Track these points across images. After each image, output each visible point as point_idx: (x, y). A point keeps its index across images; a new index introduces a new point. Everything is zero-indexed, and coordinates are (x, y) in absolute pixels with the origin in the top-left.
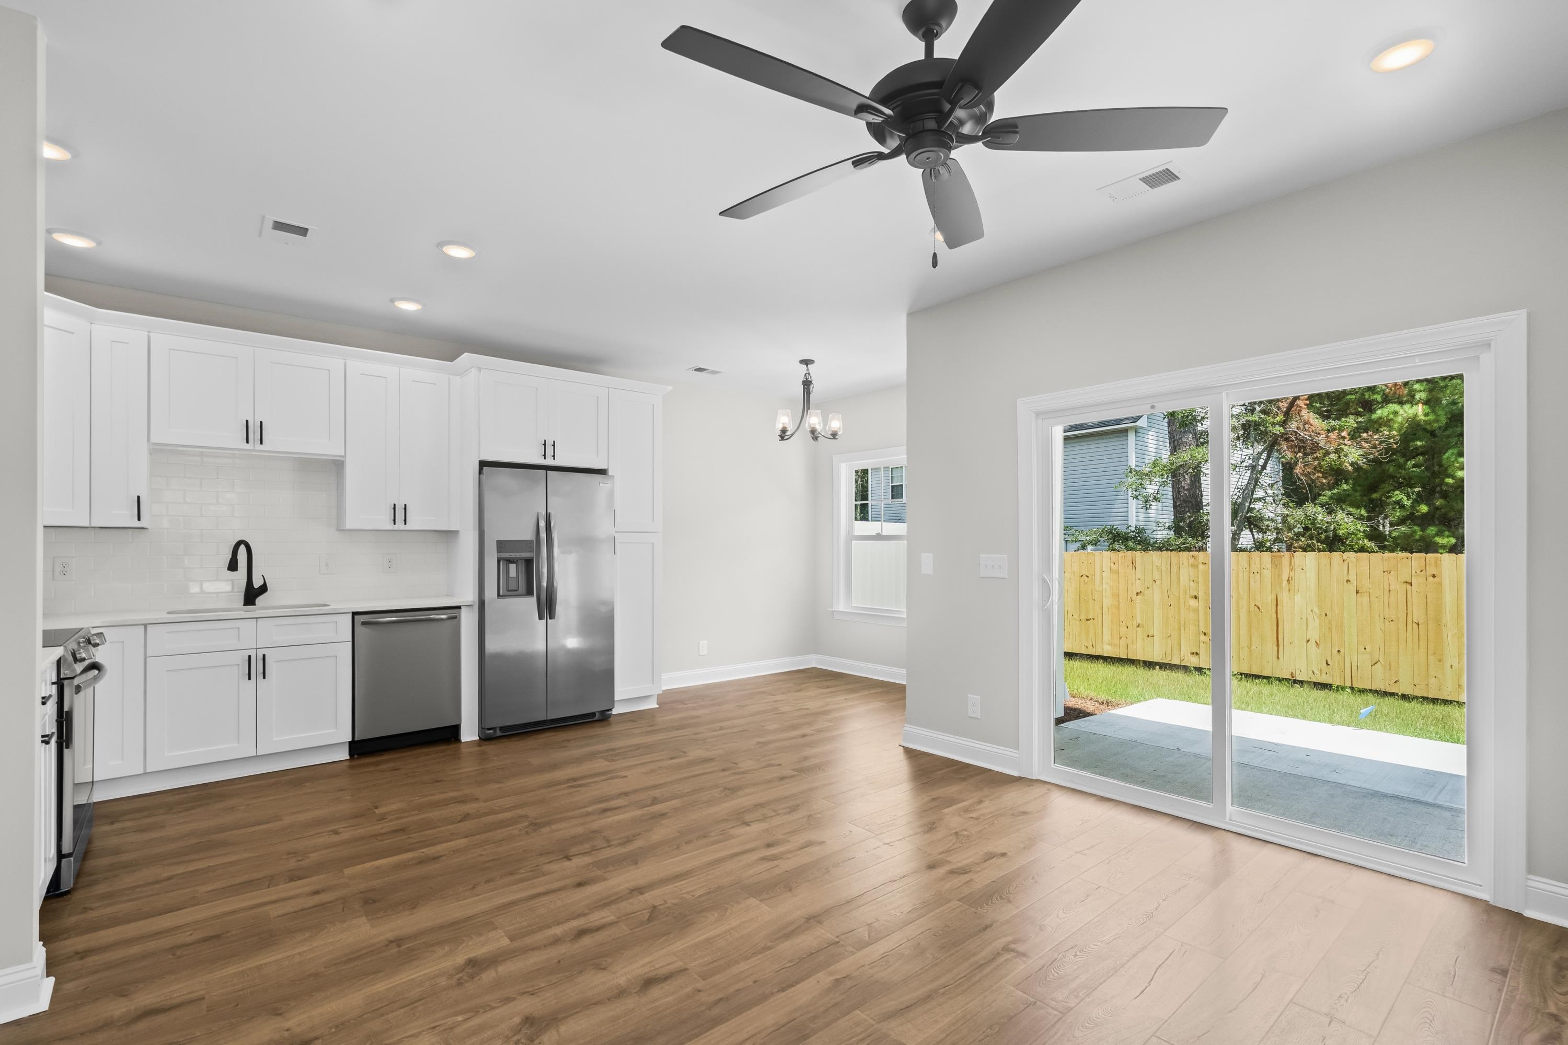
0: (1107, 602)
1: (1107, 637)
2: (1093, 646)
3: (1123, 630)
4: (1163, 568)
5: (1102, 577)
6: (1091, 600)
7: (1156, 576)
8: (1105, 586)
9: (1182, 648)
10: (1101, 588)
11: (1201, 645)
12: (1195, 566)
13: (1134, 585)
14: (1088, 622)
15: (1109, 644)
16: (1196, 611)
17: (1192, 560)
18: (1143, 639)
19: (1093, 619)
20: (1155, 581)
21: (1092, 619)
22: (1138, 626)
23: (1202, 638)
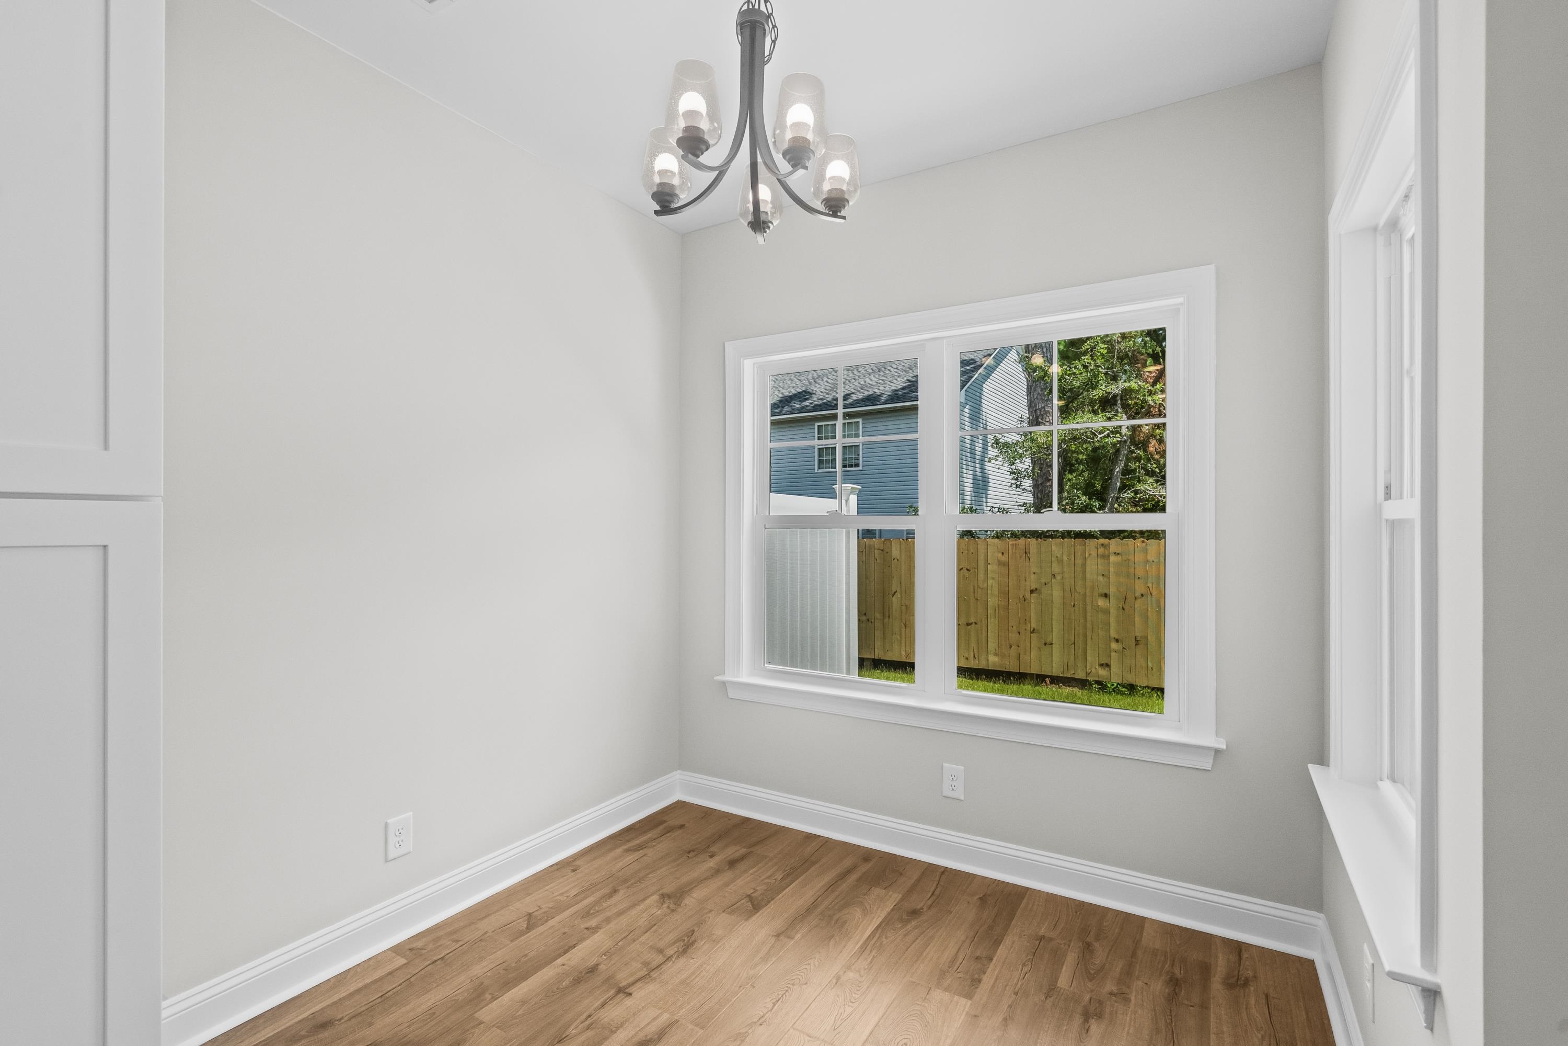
0: (992, 601)
1: (992, 645)
2: (974, 657)
3: (1014, 636)
4: (1065, 558)
5: (986, 570)
6: (972, 600)
7: (1056, 568)
8: (990, 582)
9: (1089, 658)
10: (985, 585)
11: (1113, 654)
12: (1106, 557)
13: (1028, 580)
14: (969, 627)
15: (996, 654)
16: (1107, 612)
17: (1101, 550)
18: (1039, 648)
19: (976, 623)
20: (1054, 575)
21: (974, 624)
22: (1033, 631)
23: (1114, 645)
